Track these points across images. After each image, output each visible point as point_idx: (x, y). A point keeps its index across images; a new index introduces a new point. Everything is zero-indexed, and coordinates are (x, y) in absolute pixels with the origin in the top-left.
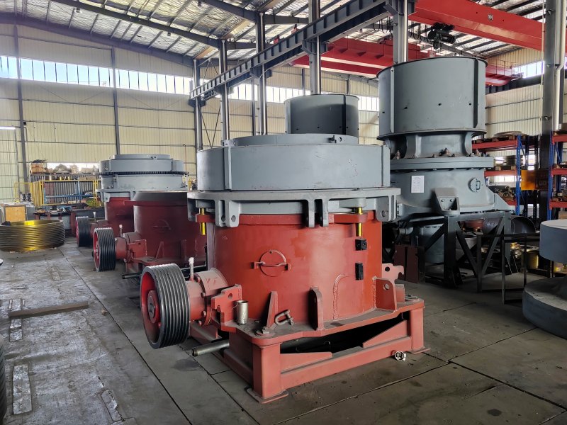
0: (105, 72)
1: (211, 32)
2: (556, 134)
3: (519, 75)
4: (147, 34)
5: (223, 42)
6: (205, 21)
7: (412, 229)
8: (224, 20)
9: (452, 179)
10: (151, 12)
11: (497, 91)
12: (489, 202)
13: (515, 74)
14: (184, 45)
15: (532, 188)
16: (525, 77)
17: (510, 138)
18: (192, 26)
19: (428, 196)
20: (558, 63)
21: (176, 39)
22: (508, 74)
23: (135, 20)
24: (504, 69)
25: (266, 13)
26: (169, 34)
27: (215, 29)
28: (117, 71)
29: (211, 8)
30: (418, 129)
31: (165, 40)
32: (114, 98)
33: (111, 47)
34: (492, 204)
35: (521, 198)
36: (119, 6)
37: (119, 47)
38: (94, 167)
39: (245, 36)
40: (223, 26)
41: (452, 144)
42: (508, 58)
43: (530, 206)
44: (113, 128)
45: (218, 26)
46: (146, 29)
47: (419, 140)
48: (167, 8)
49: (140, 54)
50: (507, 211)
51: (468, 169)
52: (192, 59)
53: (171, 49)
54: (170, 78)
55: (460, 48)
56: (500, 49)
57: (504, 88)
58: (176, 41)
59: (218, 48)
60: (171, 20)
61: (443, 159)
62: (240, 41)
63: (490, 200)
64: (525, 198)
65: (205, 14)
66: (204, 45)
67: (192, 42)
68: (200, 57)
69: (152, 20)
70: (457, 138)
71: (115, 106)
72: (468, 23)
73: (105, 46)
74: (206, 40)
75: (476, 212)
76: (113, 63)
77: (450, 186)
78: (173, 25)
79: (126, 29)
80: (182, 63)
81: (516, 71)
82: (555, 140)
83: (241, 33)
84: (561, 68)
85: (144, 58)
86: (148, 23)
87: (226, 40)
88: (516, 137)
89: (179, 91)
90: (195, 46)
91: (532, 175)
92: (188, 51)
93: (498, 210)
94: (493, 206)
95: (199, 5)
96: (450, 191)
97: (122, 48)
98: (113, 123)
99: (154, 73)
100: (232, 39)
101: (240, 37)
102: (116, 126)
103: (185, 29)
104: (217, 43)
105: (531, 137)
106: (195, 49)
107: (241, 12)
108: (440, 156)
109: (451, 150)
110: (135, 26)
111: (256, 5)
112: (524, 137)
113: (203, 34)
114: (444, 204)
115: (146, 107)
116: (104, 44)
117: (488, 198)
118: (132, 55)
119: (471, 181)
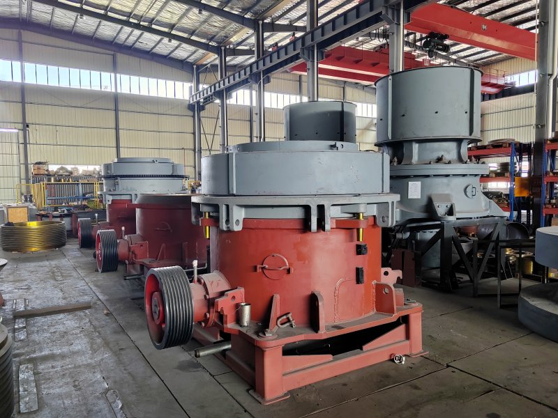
0: (107, 76)
1: (211, 39)
2: (549, 142)
3: (512, 84)
4: (148, 40)
5: (223, 48)
6: (205, 28)
7: (408, 234)
8: (224, 27)
9: (448, 185)
10: (153, 19)
11: (490, 99)
12: (484, 208)
13: (508, 82)
14: (184, 52)
15: (525, 194)
16: (517, 85)
17: (504, 145)
18: (193, 33)
19: (424, 202)
20: (550, 73)
21: (176, 45)
22: (501, 82)
23: (137, 26)
24: (497, 78)
25: (265, 21)
26: (170, 41)
27: (215, 36)
28: (118, 75)
29: (211, 16)
30: (415, 136)
31: (166, 47)
32: (116, 102)
33: (113, 53)
34: (487, 210)
35: (515, 204)
36: (121, 13)
37: (121, 53)
38: (95, 169)
39: (244, 43)
40: (222, 34)
41: (448, 152)
42: (501, 67)
43: (524, 212)
44: (114, 131)
45: (218, 33)
46: (147, 35)
47: (416, 147)
48: (169, 15)
49: (141, 60)
50: (502, 217)
51: (464, 175)
52: (191, 65)
53: (171, 55)
54: (170, 83)
55: (454, 57)
56: (493, 58)
57: (497, 96)
58: (177, 48)
59: (218, 54)
60: (172, 27)
61: (439, 166)
62: (239, 48)
63: (485, 206)
64: (519, 204)
65: (205, 22)
66: (204, 51)
67: (192, 48)
68: (200, 63)
69: (154, 26)
70: (453, 145)
71: (116, 110)
72: (462, 33)
73: (107, 52)
74: (206, 47)
75: (471, 218)
76: (114, 68)
77: (447, 192)
78: (174, 32)
79: (128, 35)
80: (182, 69)
81: (509, 79)
82: (547, 148)
83: (240, 40)
84: (554, 77)
85: (145, 63)
86: (149, 30)
87: (225, 47)
88: (510, 144)
89: (179, 96)
90: (195, 52)
91: (526, 182)
92: (188, 57)
93: (492, 216)
94: (489, 212)
95: (200, 13)
96: (447, 197)
97: (123, 53)
98: (114, 126)
99: (155, 78)
100: (231, 46)
101: (240, 44)
102: (117, 129)
103: (185, 35)
104: (217, 50)
105: (525, 145)
106: (195, 55)
107: (240, 20)
108: (437, 162)
109: (447, 157)
110: (137, 32)
111: (255, 13)
112: (518, 145)
113: (203, 41)
114: (441, 210)
115: (146, 111)
116: (106, 49)
117: (483, 204)
118: (134, 61)
119: (467, 187)
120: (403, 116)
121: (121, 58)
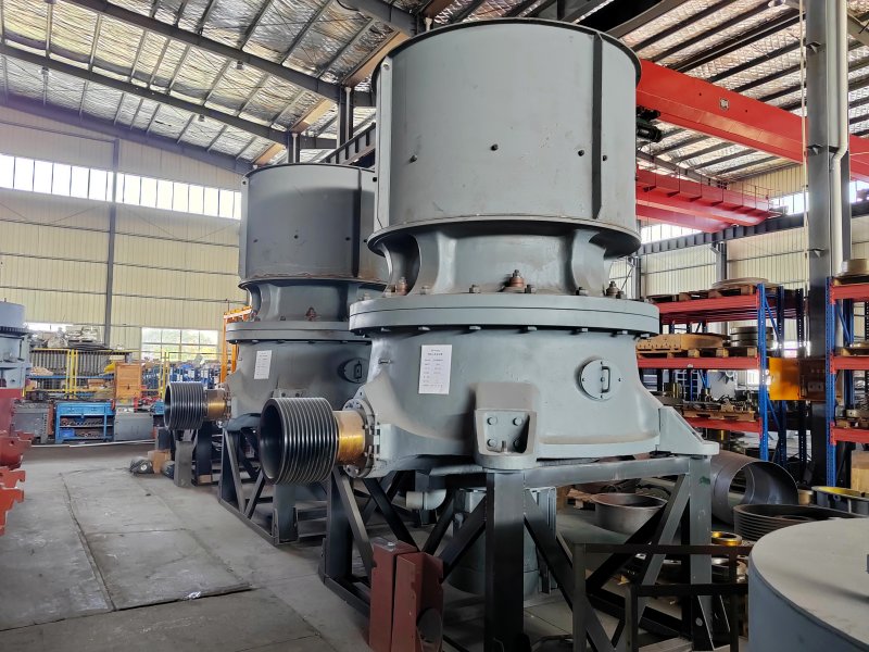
0: (100, 177)
1: (274, 119)
2: (836, 283)
3: (781, 210)
4: (171, 120)
5: (295, 135)
6: (260, 99)
8: (292, 99)
9: (528, 358)
12: (645, 430)
13: (776, 207)
14: (234, 141)
15: (793, 395)
17: (744, 290)
18: (241, 107)
20: (835, 146)
21: (219, 129)
22: (762, 207)
23: (146, 93)
24: (755, 199)
25: (357, 89)
26: (201, 119)
27: (279, 114)
28: (120, 176)
29: (267, 76)
30: (439, 214)
31: (204, 131)
32: (112, 218)
33: (114, 139)
34: (652, 435)
37: (127, 139)
38: (60, 329)
39: (328, 129)
40: (291, 110)
41: (537, 264)
42: (764, 184)
44: (105, 266)
45: (283, 108)
46: (166, 108)
47: (447, 247)
48: (198, 76)
49: (164, 152)
50: (695, 457)
51: (575, 330)
52: (250, 163)
53: (213, 147)
54: (212, 192)
55: (683, 165)
57: (757, 230)
58: (220, 133)
59: (286, 144)
60: (205, 96)
61: (507, 298)
62: (322, 136)
63: (648, 423)
65: (258, 87)
66: (267, 141)
67: (247, 135)
68: (263, 160)
69: (173, 93)
70: (550, 246)
71: (112, 232)
72: (686, 110)
73: (105, 137)
74: (267, 132)
76: (115, 163)
77: (521, 379)
78: (208, 105)
79: (137, 108)
80: (234, 169)
81: (776, 203)
82: (836, 295)
83: (323, 123)
84: (841, 153)
85: (170, 159)
86: (165, 99)
87: (299, 134)
89: (226, 213)
90: (252, 141)
91: (793, 368)
92: (242, 151)
93: (668, 454)
94: (657, 440)
95: (239, 68)
96: (524, 392)
97: (133, 141)
98: (105, 258)
99: (185, 182)
100: (311, 133)
101: (322, 129)
102: (110, 263)
103: (232, 112)
104: (285, 138)
106: (252, 146)
107: (315, 84)
108: (501, 291)
109: (527, 275)
110: (150, 104)
111: (340, 75)
113: (264, 123)
114: (492, 431)
115: (166, 236)
116: (102, 132)
117: (641, 417)
118: (152, 154)
119: (583, 367)
120: (413, 160)
121: (127, 147)
